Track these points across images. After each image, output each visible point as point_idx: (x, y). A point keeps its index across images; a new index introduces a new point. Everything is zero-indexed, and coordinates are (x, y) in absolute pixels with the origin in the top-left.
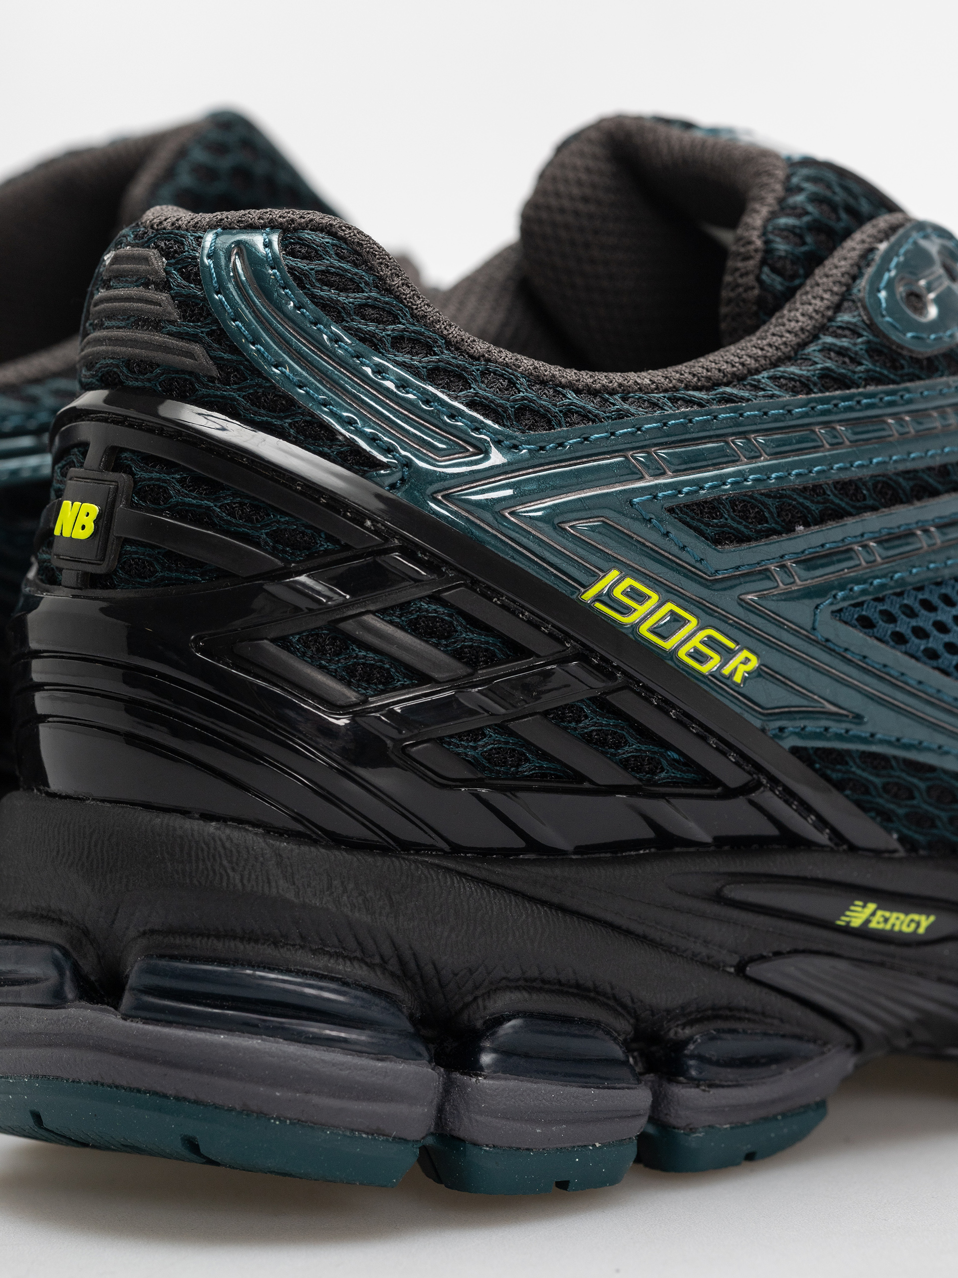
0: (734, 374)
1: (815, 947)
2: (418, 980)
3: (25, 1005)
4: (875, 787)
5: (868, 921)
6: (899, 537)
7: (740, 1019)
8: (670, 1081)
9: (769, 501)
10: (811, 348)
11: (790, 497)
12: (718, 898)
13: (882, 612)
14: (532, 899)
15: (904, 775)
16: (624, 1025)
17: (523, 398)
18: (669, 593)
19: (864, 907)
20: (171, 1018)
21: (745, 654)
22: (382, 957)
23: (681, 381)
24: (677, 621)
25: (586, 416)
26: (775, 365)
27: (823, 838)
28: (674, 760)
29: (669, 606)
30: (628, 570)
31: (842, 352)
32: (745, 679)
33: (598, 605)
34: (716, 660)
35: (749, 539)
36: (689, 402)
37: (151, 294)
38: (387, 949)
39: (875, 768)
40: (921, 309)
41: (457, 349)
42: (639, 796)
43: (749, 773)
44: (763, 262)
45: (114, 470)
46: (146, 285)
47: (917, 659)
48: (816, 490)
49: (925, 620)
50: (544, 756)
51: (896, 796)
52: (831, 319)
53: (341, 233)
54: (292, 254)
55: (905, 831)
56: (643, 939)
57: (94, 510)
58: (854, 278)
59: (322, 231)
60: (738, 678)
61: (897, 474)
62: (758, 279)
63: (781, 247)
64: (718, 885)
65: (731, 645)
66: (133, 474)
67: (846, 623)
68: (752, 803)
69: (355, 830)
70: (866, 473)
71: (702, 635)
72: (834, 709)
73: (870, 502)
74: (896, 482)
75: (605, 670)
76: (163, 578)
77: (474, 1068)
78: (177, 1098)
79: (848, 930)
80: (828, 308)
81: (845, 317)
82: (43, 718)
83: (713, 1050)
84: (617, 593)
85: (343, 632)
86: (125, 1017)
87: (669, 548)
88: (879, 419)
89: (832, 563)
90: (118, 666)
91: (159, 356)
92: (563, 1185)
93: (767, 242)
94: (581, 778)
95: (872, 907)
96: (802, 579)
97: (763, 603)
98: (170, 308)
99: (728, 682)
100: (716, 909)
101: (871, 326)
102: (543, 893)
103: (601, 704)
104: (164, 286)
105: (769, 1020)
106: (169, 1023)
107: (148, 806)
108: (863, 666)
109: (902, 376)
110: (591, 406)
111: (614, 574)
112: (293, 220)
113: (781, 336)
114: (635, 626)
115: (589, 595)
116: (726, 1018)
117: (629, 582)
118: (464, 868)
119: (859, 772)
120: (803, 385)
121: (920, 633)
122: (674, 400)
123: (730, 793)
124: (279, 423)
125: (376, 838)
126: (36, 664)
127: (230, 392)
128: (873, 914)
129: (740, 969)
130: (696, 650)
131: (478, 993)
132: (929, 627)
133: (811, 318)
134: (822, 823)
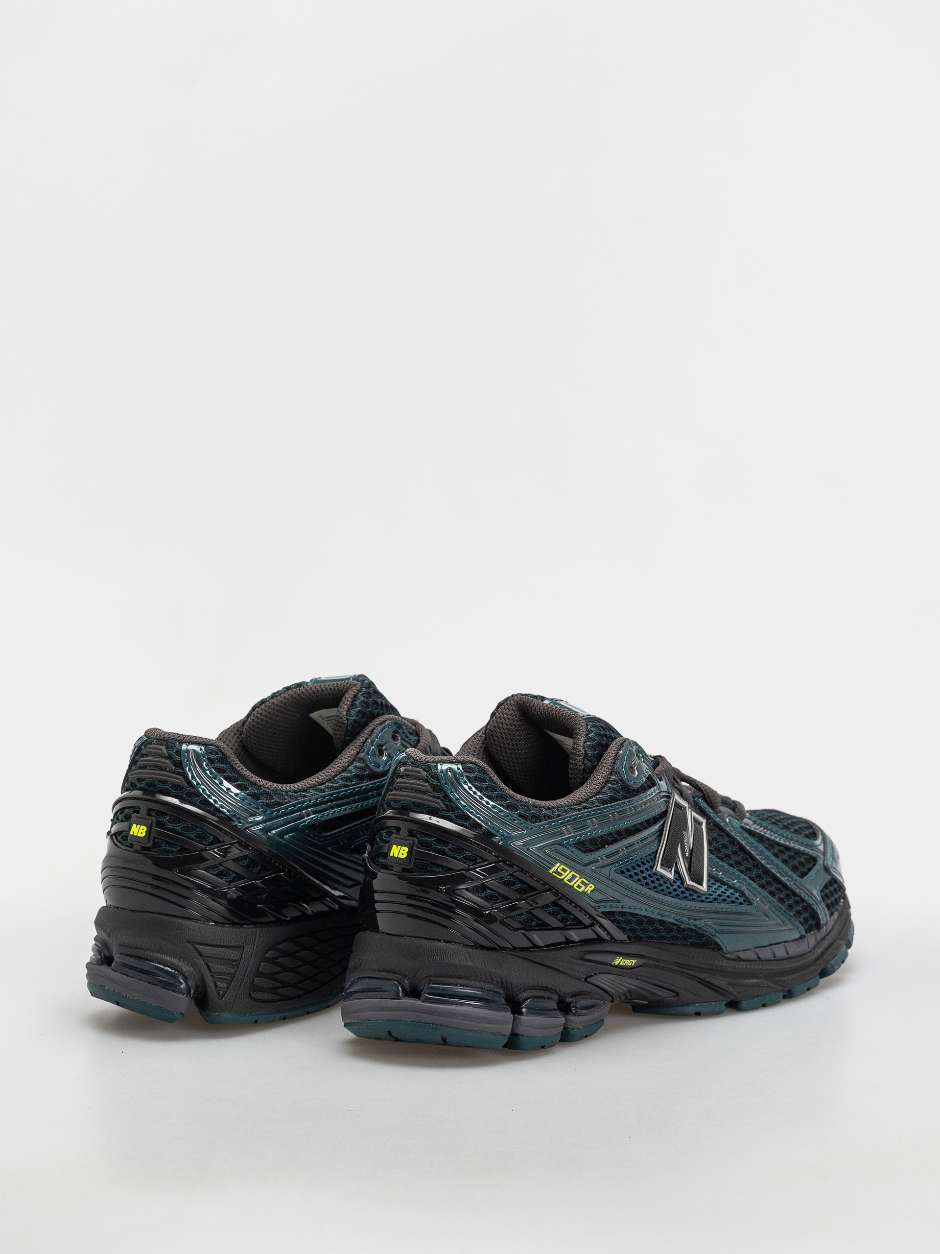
0: (585, 799)
1: (604, 971)
2: (506, 988)
3: (385, 999)
4: (622, 921)
5: (620, 963)
6: (631, 845)
7: (585, 995)
8: (567, 1014)
9: (598, 839)
10: (605, 789)
11: (604, 837)
12: (582, 959)
13: (627, 869)
14: (535, 962)
15: (630, 917)
16: (556, 998)
17: (532, 813)
18: (572, 869)
19: (619, 959)
20: (439, 1002)
21: (591, 885)
22: (497, 982)
23: (572, 803)
24: (574, 877)
25: (549, 817)
26: (596, 795)
27: (608, 938)
28: (572, 918)
29: (573, 873)
30: (562, 863)
31: (614, 789)
32: (590, 892)
33: (554, 874)
34: (584, 887)
35: (593, 851)
36: (575, 810)
37: (421, 783)
38: (499, 979)
39: (622, 915)
40: (633, 772)
41: (513, 798)
42: (563, 930)
43: (592, 920)
44: (585, 757)
45: (410, 836)
46: (419, 780)
47: (635, 882)
48: (610, 834)
49: (638, 871)
50: (539, 919)
51: (627, 923)
52: (609, 778)
53: (478, 764)
54: (465, 771)
55: (629, 934)
56: (562, 972)
57: (407, 849)
58: (614, 764)
59: (473, 763)
60: (589, 892)
61: (631, 826)
62: (583, 763)
63: (590, 753)
64: (582, 955)
65: (587, 882)
66: (418, 838)
67: (617, 873)
68: (592, 930)
69: (489, 944)
70: (623, 827)
71: (580, 881)
72: (612, 899)
73: (624, 836)
74: (630, 829)
75: (556, 893)
76: (430, 870)
77: (521, 1013)
78: (441, 1025)
79: (614, 966)
80: (608, 775)
81: (613, 777)
82: (378, 912)
83: (579, 1005)
84: (559, 870)
85: (485, 886)
86: (423, 1002)
87: (573, 856)
88: (625, 810)
89: (614, 855)
90: (405, 895)
91: (426, 802)
92: (543, 1047)
93: (585, 751)
94: (548, 925)
95: (621, 958)
96: (607, 861)
97: (597, 869)
98: (429, 788)
99: (586, 894)
100: (582, 962)
101: (622, 780)
102: (538, 960)
103: (555, 903)
104: (427, 781)
105: (592, 995)
106: (438, 1003)
107: (426, 939)
108: (621, 885)
109: (631, 795)
110: (549, 813)
111: (558, 864)
112: (464, 760)
113: (597, 785)
114: (563, 879)
115: (551, 871)
116: (581, 995)
117: (562, 866)
118: (517, 954)
119: (618, 917)
120: (604, 802)
121: (636, 874)
122: (571, 809)
123: (586, 927)
124: (465, 823)
125: (494, 946)
126: (376, 895)
127: (450, 814)
128: (621, 961)
129: (586, 979)
130: (579, 885)
131: (521, 991)
132: (639, 872)
133: (604, 778)
134: (609, 934)
